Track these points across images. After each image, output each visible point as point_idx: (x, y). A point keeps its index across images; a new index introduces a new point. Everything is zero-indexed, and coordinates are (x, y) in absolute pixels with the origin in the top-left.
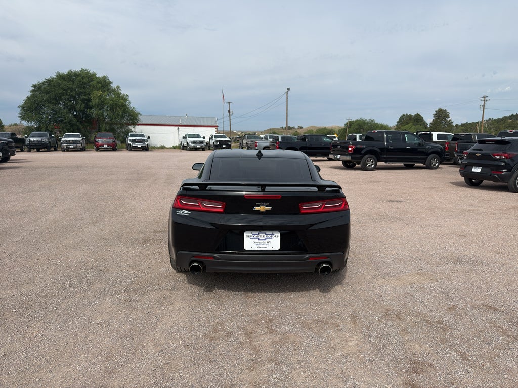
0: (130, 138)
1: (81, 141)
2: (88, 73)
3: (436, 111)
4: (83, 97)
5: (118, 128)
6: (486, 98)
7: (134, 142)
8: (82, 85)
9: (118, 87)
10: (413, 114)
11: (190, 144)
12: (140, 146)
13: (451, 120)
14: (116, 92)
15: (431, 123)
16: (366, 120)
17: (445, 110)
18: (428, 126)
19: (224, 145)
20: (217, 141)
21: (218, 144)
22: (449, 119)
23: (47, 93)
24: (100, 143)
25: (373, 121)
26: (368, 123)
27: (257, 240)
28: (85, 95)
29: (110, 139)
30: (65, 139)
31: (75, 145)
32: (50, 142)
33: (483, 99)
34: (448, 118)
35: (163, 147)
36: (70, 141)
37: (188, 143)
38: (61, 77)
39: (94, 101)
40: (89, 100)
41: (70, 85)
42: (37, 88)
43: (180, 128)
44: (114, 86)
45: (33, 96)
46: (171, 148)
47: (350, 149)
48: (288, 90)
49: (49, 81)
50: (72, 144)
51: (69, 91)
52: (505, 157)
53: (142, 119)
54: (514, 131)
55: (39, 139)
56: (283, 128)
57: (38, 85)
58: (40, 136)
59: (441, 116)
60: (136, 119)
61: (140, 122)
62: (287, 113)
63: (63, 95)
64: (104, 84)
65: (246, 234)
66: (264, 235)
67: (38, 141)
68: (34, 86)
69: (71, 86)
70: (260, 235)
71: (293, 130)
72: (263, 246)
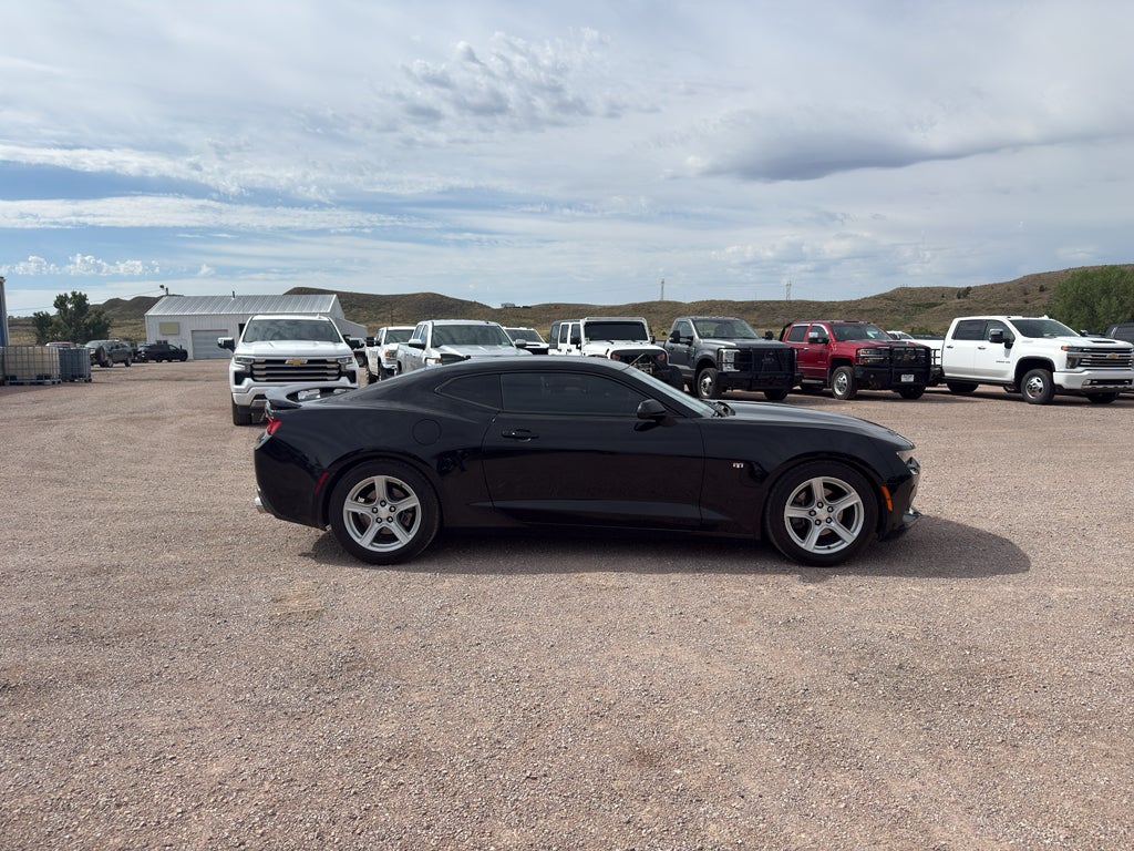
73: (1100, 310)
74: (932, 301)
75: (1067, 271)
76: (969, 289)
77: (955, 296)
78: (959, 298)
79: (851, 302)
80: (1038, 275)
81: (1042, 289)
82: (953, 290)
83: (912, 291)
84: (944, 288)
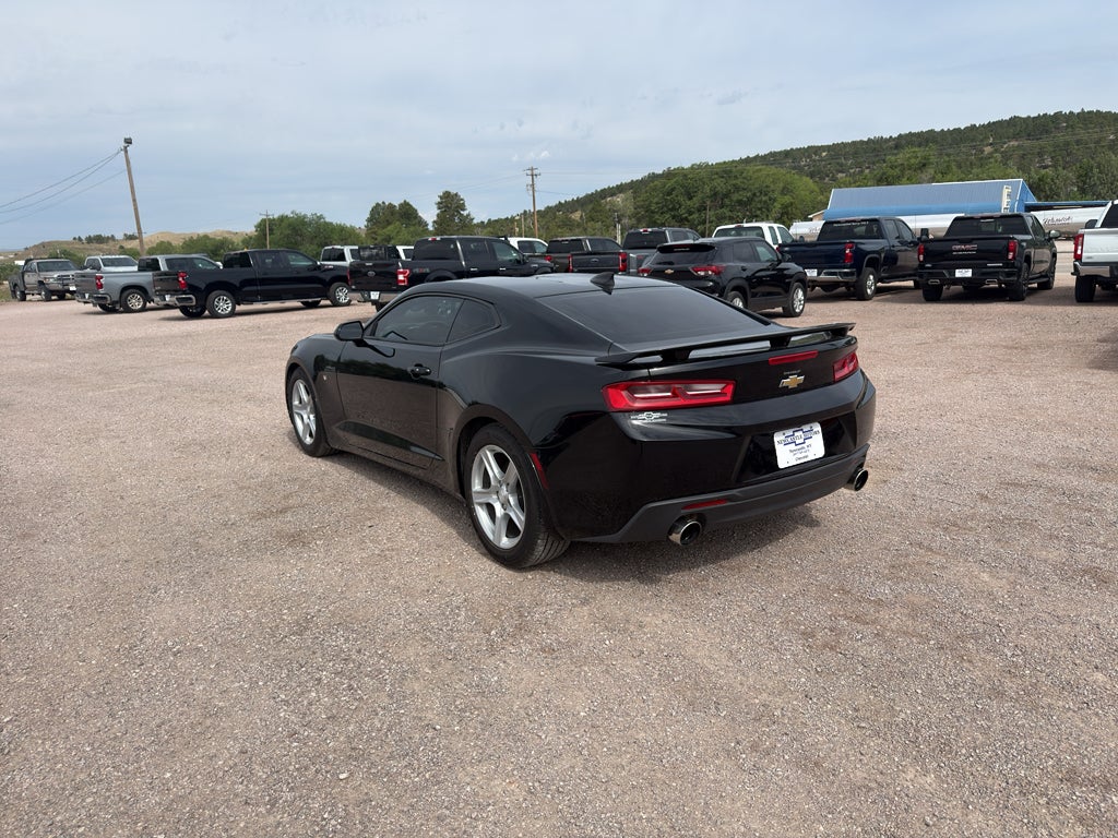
3: (441, 197)
6: (535, 172)
10: (396, 204)
13: (469, 215)
15: (434, 222)
16: (305, 216)
17: (456, 195)
18: (430, 228)
22: (465, 213)
25: (321, 217)
26: (310, 223)
27: (792, 446)
33: (529, 172)
34: (464, 210)
47: (401, 277)
48: (128, 141)
52: (713, 271)
54: (650, 230)
56: (80, 239)
59: (450, 205)
62: (134, 200)
65: (778, 437)
66: (801, 433)
70: (796, 434)
71: (111, 243)
72: (804, 454)
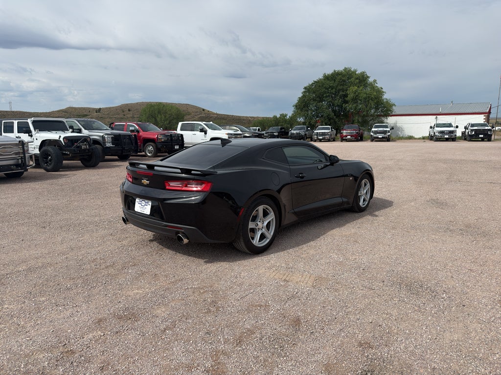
0: (373, 129)
1: (329, 132)
2: (350, 70)
4: (341, 93)
5: (370, 120)
7: (376, 132)
8: (343, 82)
9: (375, 81)
11: (437, 134)
12: (381, 137)
14: (372, 86)
19: (481, 134)
20: (472, 130)
21: (473, 133)
23: (314, 92)
24: (344, 134)
28: (343, 92)
29: (354, 130)
30: (318, 131)
31: (324, 136)
32: (306, 134)
35: (411, 138)
36: (320, 133)
37: (434, 133)
38: (327, 78)
39: (351, 96)
40: (346, 96)
41: (331, 83)
42: (308, 89)
43: (438, 116)
44: (371, 80)
45: (304, 96)
46: (419, 139)
49: (316, 82)
50: (321, 135)
51: (330, 89)
53: (396, 110)
55: (298, 131)
57: (308, 86)
58: (300, 129)
60: (390, 110)
61: (393, 113)
63: (325, 92)
64: (362, 79)
67: (297, 133)
68: (305, 88)
69: (332, 85)
73: (158, 119)
74: (85, 113)
75: (137, 103)
76: (100, 109)
77: (95, 112)
78: (97, 112)
79: (46, 113)
80: (127, 104)
81: (129, 110)
82: (94, 109)
83: (75, 109)
84: (89, 108)
